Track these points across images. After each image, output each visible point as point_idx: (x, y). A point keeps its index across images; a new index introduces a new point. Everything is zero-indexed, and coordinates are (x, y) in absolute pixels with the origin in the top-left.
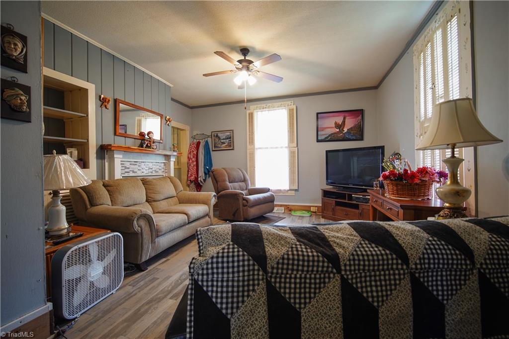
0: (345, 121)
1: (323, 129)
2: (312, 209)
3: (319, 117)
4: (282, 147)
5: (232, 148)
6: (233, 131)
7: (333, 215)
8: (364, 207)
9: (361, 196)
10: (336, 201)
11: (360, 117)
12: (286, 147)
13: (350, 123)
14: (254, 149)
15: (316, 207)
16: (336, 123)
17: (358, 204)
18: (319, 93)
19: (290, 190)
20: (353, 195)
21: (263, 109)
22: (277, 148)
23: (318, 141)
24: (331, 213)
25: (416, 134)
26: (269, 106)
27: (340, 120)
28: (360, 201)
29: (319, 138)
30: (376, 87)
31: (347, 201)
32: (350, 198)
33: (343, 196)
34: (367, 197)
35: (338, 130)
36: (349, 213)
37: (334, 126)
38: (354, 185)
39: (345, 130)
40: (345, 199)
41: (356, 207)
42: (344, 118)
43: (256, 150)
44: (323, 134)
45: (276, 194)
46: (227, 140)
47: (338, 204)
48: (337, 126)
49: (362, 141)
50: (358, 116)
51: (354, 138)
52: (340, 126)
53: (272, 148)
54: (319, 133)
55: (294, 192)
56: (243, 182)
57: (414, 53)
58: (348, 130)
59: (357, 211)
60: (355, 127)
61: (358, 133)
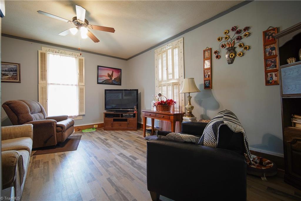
0: (113, 74)
1: (102, 76)
2: (95, 126)
3: (99, 68)
4: (72, 85)
5: (18, 81)
6: (19, 64)
7: (112, 127)
8: (130, 120)
9: (128, 114)
10: (114, 119)
11: (120, 73)
12: (76, 85)
13: (115, 75)
14: (47, 84)
15: (97, 124)
16: (108, 74)
17: (127, 119)
18: (98, 53)
19: (79, 116)
20: (123, 115)
21: (56, 52)
22: (68, 85)
23: (98, 83)
24: (110, 126)
25: (156, 85)
26: (62, 52)
27: (110, 72)
28: (127, 117)
29: (99, 82)
30: (127, 60)
31: (120, 118)
32: (122, 116)
33: (118, 116)
34: (131, 114)
35: (109, 78)
36: (122, 124)
37: (107, 75)
38: (123, 109)
39: (113, 79)
40: (119, 117)
41: (126, 120)
42: (113, 72)
43: (48, 85)
44: (101, 79)
45: (75, 119)
46: (11, 73)
47: (114, 120)
48: (109, 76)
49: (120, 86)
50: (119, 72)
51: (117, 83)
52: (111, 76)
53: (63, 84)
54: (99, 78)
55: (82, 117)
56: (40, 112)
57: (155, 52)
58: (114, 79)
59: (126, 122)
60: (118, 77)
61: (119, 81)
